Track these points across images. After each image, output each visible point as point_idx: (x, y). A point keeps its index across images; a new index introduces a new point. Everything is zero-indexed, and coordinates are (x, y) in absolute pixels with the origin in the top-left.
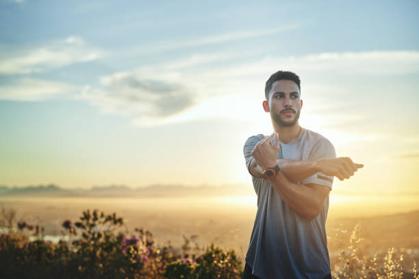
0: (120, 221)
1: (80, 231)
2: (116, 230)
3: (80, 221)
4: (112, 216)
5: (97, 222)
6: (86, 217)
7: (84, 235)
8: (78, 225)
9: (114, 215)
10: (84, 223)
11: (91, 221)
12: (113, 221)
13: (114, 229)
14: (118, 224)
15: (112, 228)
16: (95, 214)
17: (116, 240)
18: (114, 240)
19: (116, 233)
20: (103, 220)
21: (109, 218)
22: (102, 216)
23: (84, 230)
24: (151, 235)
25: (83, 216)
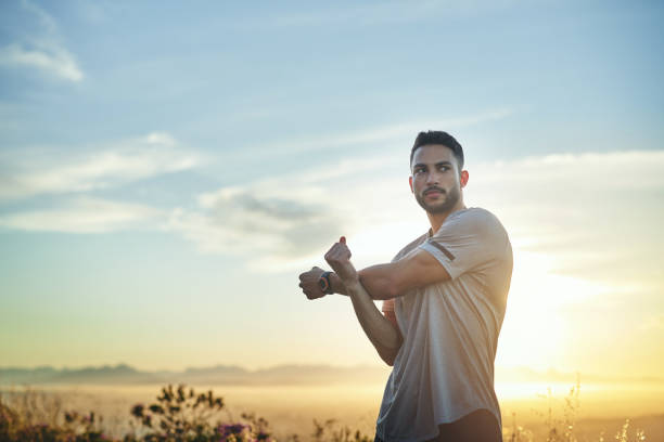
0: (219, 401)
1: (156, 419)
2: (213, 418)
3: (158, 403)
4: (207, 395)
5: (183, 405)
6: (167, 397)
7: (164, 425)
8: (155, 409)
9: (210, 393)
10: (164, 405)
11: (174, 403)
12: (207, 403)
13: (210, 416)
14: (216, 407)
15: (206, 414)
16: (180, 392)
17: (212, 433)
18: (208, 433)
19: (213, 423)
20: (193, 401)
21: (202, 398)
22: (192, 395)
23: (163, 418)
24: (266, 424)
25: (162, 395)
